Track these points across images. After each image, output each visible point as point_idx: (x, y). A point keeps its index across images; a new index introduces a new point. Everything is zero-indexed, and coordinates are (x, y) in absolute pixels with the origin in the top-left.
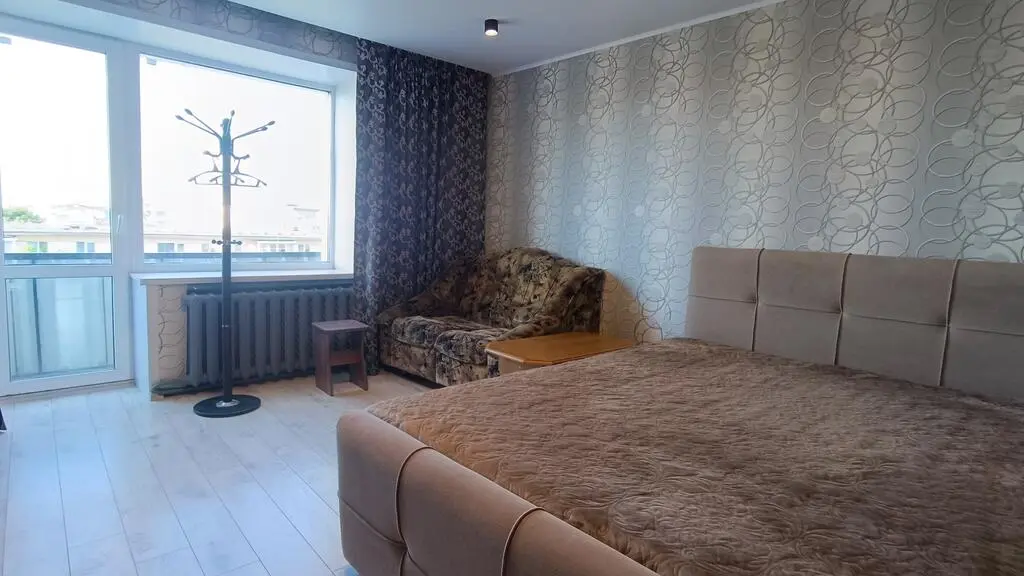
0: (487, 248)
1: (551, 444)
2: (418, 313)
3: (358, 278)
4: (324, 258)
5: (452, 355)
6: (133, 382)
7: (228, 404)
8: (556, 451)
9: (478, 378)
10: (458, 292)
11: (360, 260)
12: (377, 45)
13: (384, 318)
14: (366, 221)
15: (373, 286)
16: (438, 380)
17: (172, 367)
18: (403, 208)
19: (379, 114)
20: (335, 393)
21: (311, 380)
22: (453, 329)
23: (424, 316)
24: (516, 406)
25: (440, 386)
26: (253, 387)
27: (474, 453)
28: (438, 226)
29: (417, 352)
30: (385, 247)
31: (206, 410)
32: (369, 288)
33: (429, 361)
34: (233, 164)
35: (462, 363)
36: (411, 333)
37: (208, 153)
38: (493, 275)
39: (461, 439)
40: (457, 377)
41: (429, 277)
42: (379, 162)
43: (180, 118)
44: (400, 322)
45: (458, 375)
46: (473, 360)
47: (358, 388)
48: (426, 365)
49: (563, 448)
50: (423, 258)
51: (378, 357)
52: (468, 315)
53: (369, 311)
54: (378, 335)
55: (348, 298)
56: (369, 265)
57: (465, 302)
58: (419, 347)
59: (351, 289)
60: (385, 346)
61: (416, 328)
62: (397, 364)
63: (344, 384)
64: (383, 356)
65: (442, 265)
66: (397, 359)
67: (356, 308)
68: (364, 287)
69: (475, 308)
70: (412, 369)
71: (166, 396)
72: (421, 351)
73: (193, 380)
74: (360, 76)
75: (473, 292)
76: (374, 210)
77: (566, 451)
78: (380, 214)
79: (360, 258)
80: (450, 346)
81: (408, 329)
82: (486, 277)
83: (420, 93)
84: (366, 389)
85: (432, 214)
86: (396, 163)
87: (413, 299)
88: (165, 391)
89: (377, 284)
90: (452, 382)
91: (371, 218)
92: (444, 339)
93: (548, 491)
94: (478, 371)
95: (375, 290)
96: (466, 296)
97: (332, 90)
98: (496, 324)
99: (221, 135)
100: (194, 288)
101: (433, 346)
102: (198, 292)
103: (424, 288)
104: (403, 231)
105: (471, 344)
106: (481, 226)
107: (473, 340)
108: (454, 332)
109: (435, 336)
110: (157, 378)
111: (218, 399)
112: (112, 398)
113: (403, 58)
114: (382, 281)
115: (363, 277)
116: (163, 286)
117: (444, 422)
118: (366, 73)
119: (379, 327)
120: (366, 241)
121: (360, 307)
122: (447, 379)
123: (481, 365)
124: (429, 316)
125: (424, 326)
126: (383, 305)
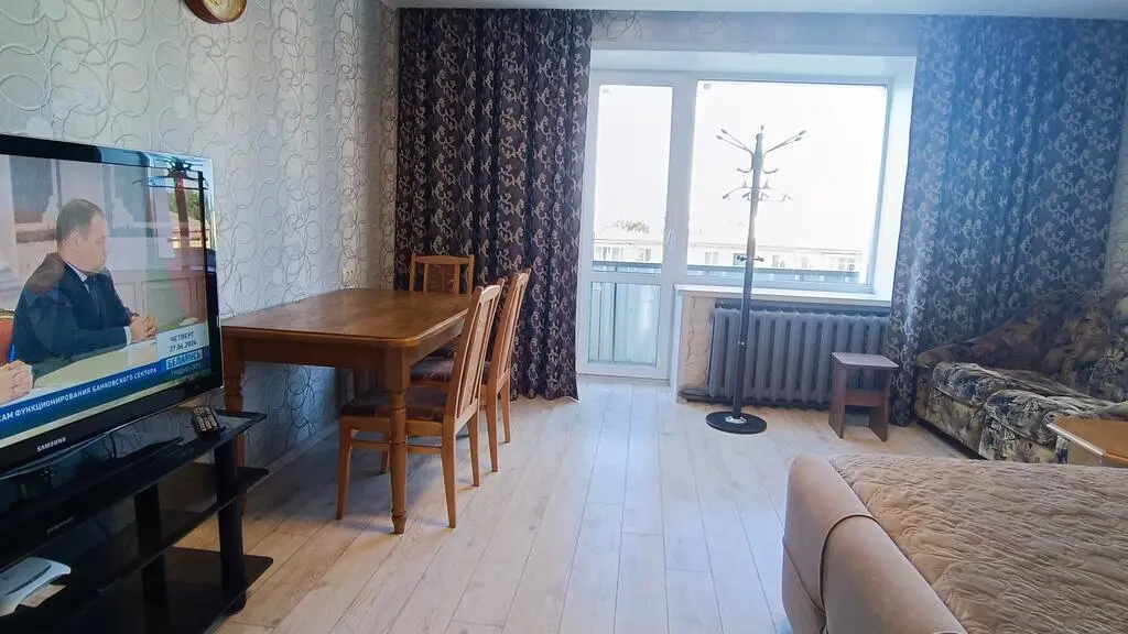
0: (1107, 281)
1: (1050, 570)
2: (973, 360)
3: (897, 307)
4: (862, 279)
5: (1005, 422)
6: (668, 382)
7: (737, 421)
8: (1049, 582)
9: (1037, 460)
10: (1045, 338)
11: (901, 285)
12: (946, 18)
13: (924, 359)
14: (913, 239)
15: (914, 318)
16: (981, 451)
17: (695, 375)
18: (969, 222)
19: (943, 104)
20: (845, 435)
21: (826, 415)
22: (1019, 388)
23: (981, 365)
24: (1030, 507)
25: (982, 458)
26: (765, 410)
27: (924, 542)
28: (1023, 246)
29: (962, 409)
30: (938, 271)
31: (716, 421)
32: (909, 320)
33: (975, 423)
34: (763, 178)
35: (1018, 437)
36: (958, 382)
37: (739, 170)
38: (1105, 320)
39: (918, 521)
40: (1008, 452)
41: (1000, 315)
42: (937, 165)
43: (719, 137)
44: (944, 367)
45: (1009, 451)
46: (1035, 435)
47: (874, 436)
48: (968, 428)
49: (1065, 581)
50: (994, 288)
51: (911, 406)
52: (1056, 373)
53: (905, 348)
54: (914, 380)
55: (882, 329)
56: (912, 293)
57: (1053, 355)
58: (964, 403)
59: (886, 320)
60: (921, 394)
61: (964, 379)
62: (932, 419)
63: (862, 428)
64: (918, 406)
65: (1024, 299)
66: (934, 412)
67: (890, 342)
68: (903, 318)
69: (1068, 365)
70: (950, 430)
71: (689, 400)
72: (966, 409)
73: (712, 392)
74: (919, 61)
75: (1068, 341)
76: (925, 225)
77: (1063, 587)
78: (933, 231)
79: (900, 282)
80: (1005, 410)
81: (953, 378)
82: (1094, 323)
83: (1008, 68)
84: (884, 440)
85: (1015, 229)
86: (964, 164)
87: (970, 341)
88: (689, 396)
89: (920, 317)
90: (999, 456)
91: (920, 235)
92: (999, 400)
93: (997, 625)
94: (1042, 452)
95: (916, 323)
96: (1058, 346)
97: (888, 83)
98: (1097, 393)
99: (754, 152)
100: (723, 303)
101: (982, 406)
102: (724, 306)
103: (989, 328)
104: (966, 251)
105: (1036, 414)
106: (1100, 248)
107: (1041, 409)
108: (1019, 392)
109: (989, 393)
110: (683, 383)
111: (729, 414)
112: (649, 392)
113: (985, 26)
114: (927, 313)
115: (902, 306)
116: (695, 297)
117: (907, 496)
118: (930, 56)
119: (917, 370)
120: (910, 262)
121: (896, 340)
122: (993, 452)
123: (1045, 445)
124: (991, 366)
125: (975, 378)
126: (925, 342)
